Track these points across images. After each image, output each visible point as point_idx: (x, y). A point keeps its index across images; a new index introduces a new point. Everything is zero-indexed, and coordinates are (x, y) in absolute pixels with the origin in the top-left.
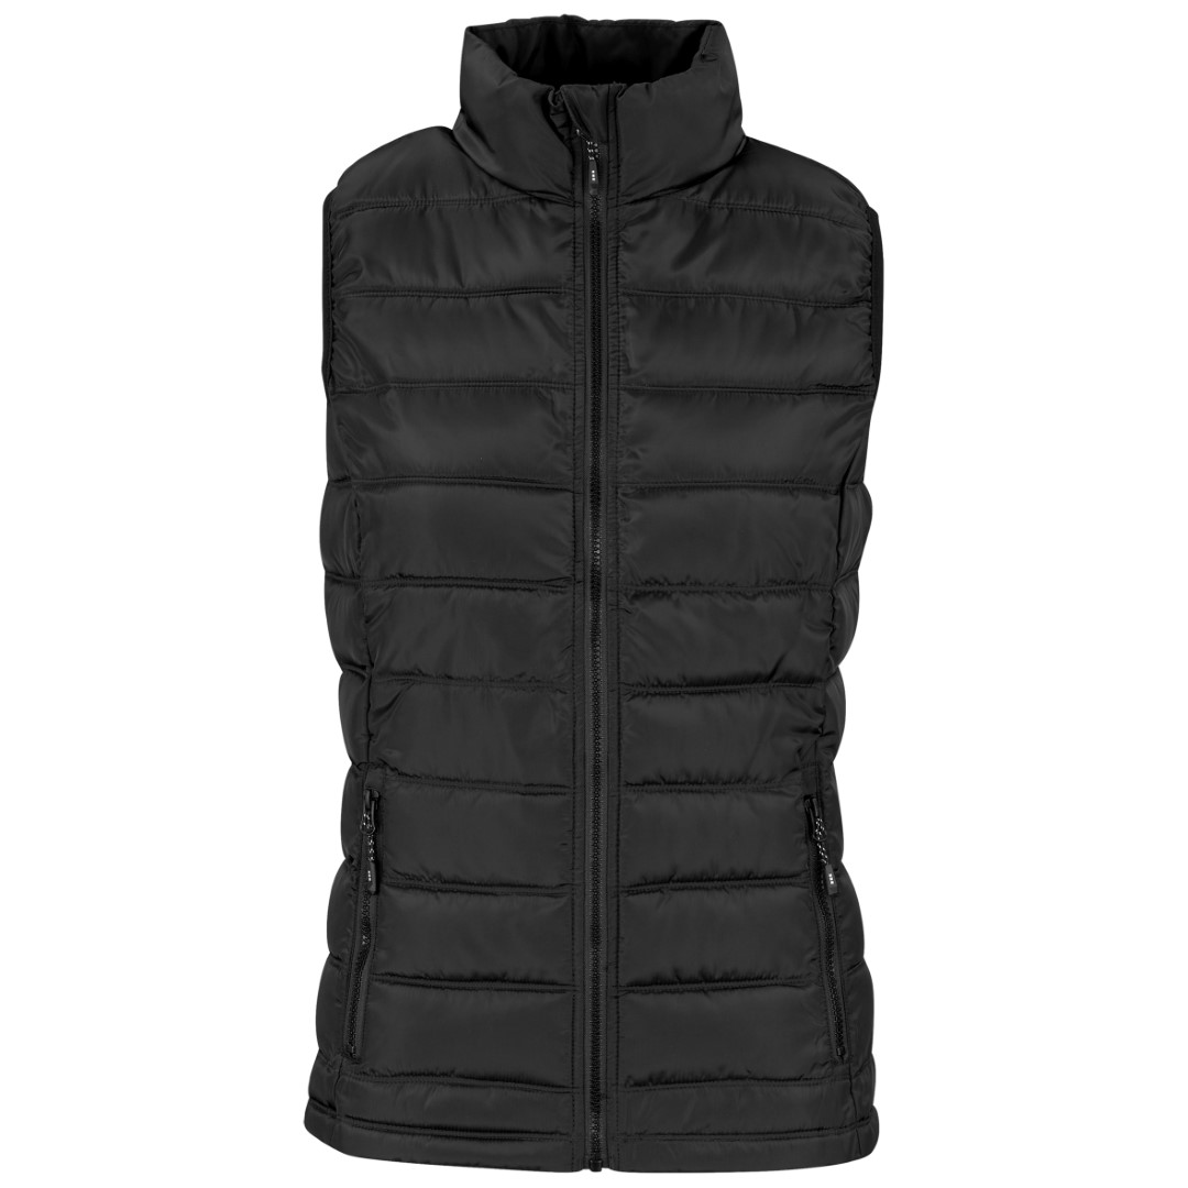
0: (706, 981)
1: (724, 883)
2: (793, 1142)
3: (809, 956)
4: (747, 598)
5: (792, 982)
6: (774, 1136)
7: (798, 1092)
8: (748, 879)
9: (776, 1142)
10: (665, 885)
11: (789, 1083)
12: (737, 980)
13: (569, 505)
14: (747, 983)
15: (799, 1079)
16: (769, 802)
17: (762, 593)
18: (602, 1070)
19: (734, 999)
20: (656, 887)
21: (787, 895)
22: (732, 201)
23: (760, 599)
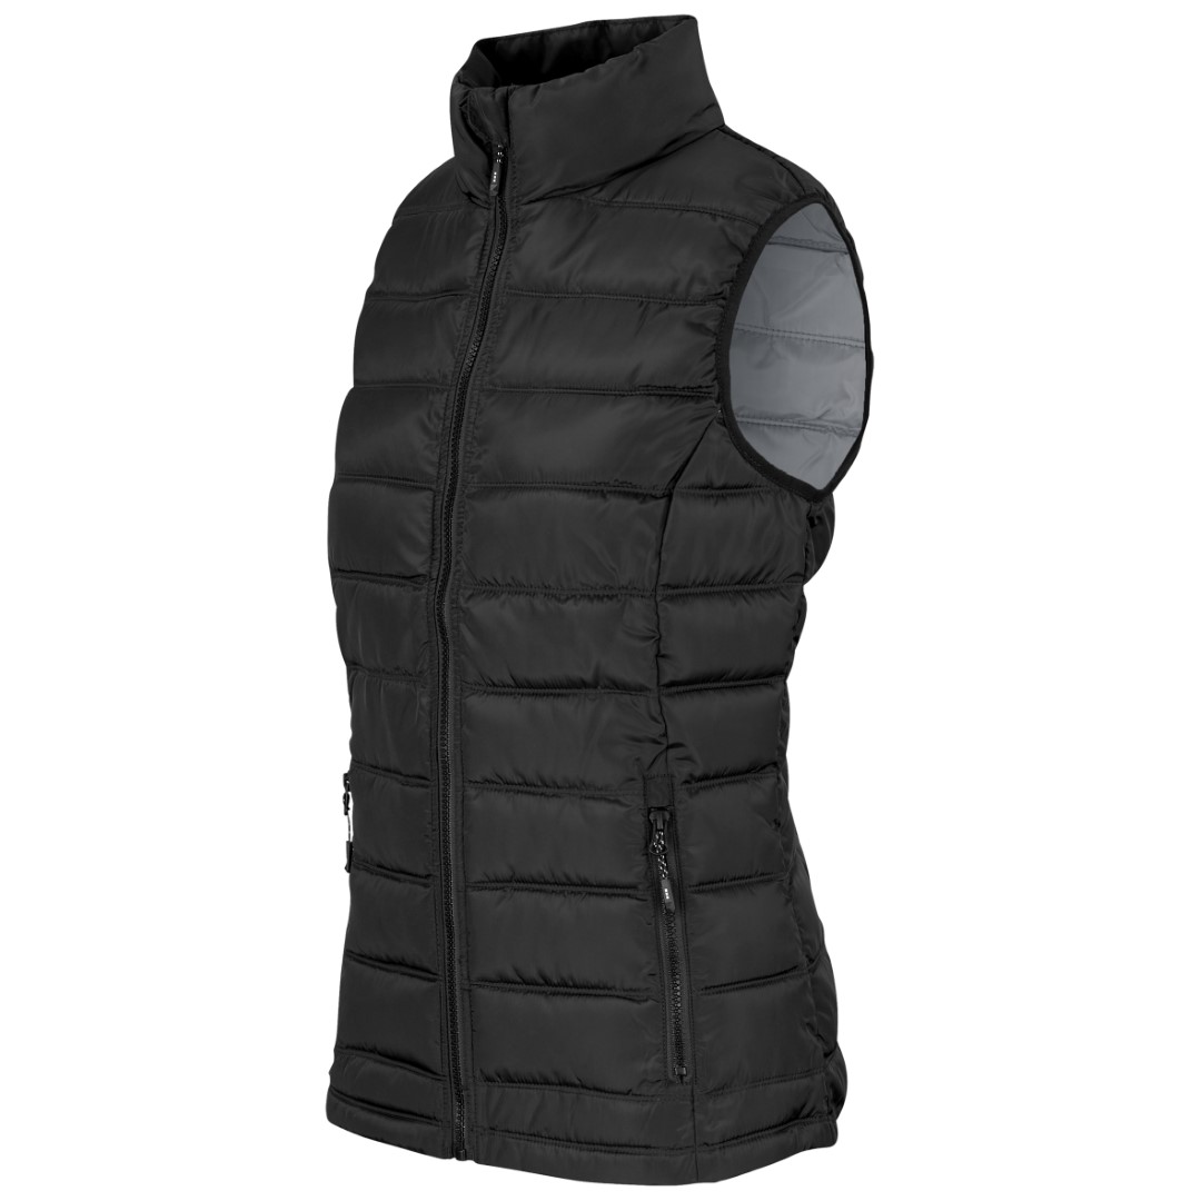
0: (546, 985)
1: (564, 888)
2: (619, 1157)
3: (646, 971)
4: (559, 600)
5: (630, 996)
6: (603, 1148)
7: (626, 1107)
8: (584, 886)
9: (603, 1154)
10: (508, 884)
11: (619, 1096)
12: (575, 986)
13: (429, 504)
14: (584, 991)
15: (628, 1094)
16: (602, 809)
17: (574, 596)
18: (461, 1060)
19: (569, 1005)
20: (499, 885)
21: (621, 905)
22: (630, 199)
23: (571, 602)
